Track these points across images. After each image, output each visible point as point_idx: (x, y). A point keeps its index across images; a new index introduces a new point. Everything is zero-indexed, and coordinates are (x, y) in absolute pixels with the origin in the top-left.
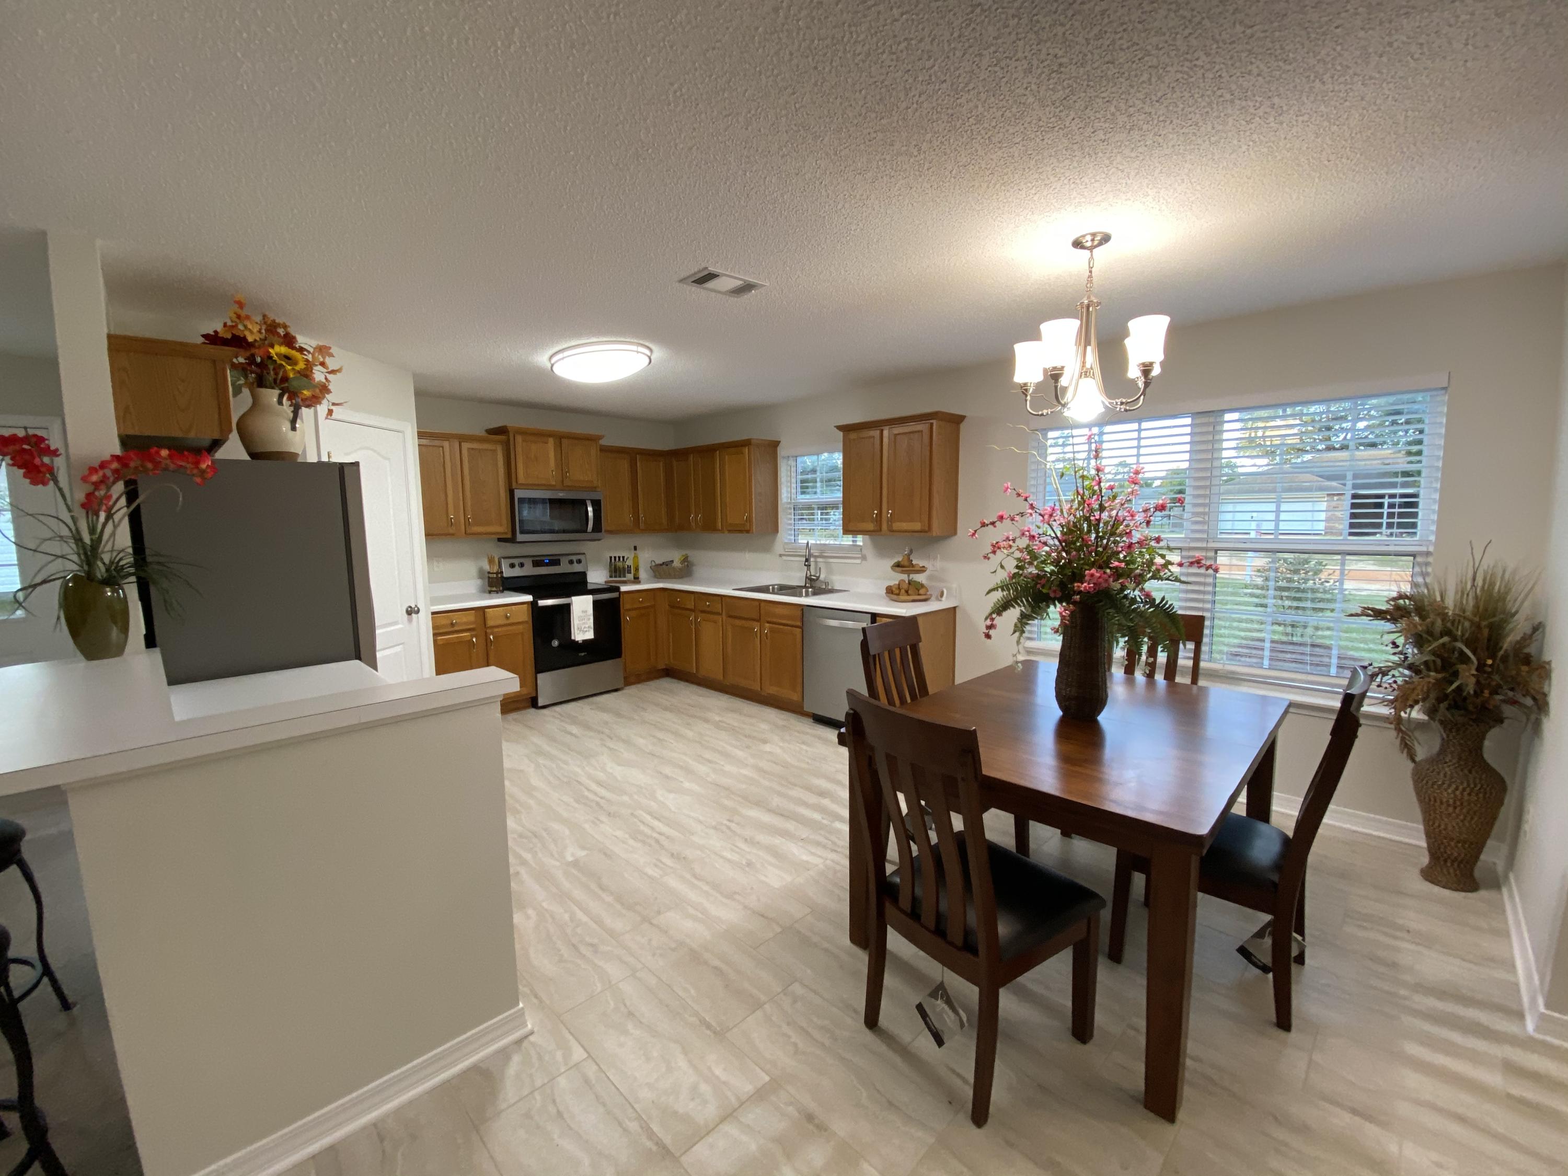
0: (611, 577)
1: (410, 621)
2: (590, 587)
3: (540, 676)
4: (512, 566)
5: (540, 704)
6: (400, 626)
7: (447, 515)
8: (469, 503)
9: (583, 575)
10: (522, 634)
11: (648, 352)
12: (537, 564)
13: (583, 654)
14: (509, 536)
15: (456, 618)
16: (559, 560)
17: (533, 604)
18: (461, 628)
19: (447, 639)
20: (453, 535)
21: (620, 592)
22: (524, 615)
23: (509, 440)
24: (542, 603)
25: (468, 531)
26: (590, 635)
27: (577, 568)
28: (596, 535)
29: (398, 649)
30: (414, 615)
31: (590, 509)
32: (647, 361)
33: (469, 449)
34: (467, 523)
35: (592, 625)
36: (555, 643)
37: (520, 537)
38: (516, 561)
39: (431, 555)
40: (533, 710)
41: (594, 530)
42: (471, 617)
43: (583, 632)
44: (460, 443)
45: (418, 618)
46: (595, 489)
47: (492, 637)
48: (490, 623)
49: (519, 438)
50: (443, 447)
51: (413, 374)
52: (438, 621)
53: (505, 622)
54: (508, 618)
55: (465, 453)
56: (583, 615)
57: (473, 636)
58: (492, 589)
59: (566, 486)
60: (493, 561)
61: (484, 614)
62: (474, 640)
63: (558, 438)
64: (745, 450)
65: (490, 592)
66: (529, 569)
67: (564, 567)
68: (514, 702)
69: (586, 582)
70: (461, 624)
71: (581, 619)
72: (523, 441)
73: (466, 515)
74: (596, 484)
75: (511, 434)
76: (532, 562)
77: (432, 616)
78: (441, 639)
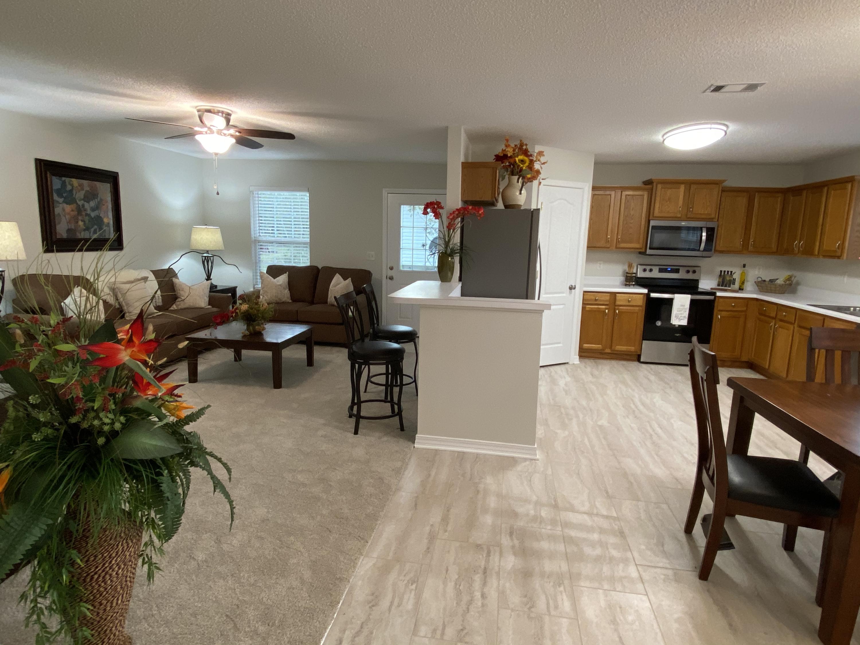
0: (718, 285)
1: (570, 293)
2: (699, 290)
3: (644, 342)
4: (645, 270)
5: (642, 360)
6: (564, 295)
7: (607, 236)
8: (621, 228)
9: (697, 281)
10: (637, 313)
11: (725, 128)
12: (661, 271)
13: (678, 335)
14: (643, 250)
15: (599, 297)
16: (679, 269)
17: (648, 295)
18: (601, 303)
19: (592, 308)
20: (609, 248)
21: (715, 297)
22: (640, 302)
23: (652, 189)
24: (653, 295)
25: (618, 246)
26: (684, 322)
27: (690, 276)
28: (705, 254)
29: (562, 306)
30: (573, 291)
31: (704, 234)
32: (724, 133)
33: (626, 195)
34: (618, 242)
35: (687, 316)
36: (659, 323)
37: (649, 251)
38: (648, 268)
39: (589, 260)
40: (636, 363)
41: (704, 250)
42: (607, 297)
43: (680, 320)
44: (622, 192)
45: (575, 292)
46: (711, 220)
47: (617, 311)
48: (618, 303)
49: (660, 186)
50: (610, 195)
51: (596, 155)
52: (588, 296)
53: (627, 304)
54: (629, 301)
55: (623, 197)
56: (682, 307)
57: (606, 309)
58: (628, 283)
59: (689, 218)
60: (630, 266)
61: (615, 296)
62: (607, 311)
63: (689, 184)
64: (849, 186)
65: (626, 285)
66: (656, 274)
67: (681, 275)
68: (626, 354)
69: (697, 287)
70: (601, 300)
71: (680, 311)
72: (662, 188)
73: (617, 236)
74: (713, 216)
75: (655, 184)
76: (660, 269)
77: (585, 293)
78: (589, 307)
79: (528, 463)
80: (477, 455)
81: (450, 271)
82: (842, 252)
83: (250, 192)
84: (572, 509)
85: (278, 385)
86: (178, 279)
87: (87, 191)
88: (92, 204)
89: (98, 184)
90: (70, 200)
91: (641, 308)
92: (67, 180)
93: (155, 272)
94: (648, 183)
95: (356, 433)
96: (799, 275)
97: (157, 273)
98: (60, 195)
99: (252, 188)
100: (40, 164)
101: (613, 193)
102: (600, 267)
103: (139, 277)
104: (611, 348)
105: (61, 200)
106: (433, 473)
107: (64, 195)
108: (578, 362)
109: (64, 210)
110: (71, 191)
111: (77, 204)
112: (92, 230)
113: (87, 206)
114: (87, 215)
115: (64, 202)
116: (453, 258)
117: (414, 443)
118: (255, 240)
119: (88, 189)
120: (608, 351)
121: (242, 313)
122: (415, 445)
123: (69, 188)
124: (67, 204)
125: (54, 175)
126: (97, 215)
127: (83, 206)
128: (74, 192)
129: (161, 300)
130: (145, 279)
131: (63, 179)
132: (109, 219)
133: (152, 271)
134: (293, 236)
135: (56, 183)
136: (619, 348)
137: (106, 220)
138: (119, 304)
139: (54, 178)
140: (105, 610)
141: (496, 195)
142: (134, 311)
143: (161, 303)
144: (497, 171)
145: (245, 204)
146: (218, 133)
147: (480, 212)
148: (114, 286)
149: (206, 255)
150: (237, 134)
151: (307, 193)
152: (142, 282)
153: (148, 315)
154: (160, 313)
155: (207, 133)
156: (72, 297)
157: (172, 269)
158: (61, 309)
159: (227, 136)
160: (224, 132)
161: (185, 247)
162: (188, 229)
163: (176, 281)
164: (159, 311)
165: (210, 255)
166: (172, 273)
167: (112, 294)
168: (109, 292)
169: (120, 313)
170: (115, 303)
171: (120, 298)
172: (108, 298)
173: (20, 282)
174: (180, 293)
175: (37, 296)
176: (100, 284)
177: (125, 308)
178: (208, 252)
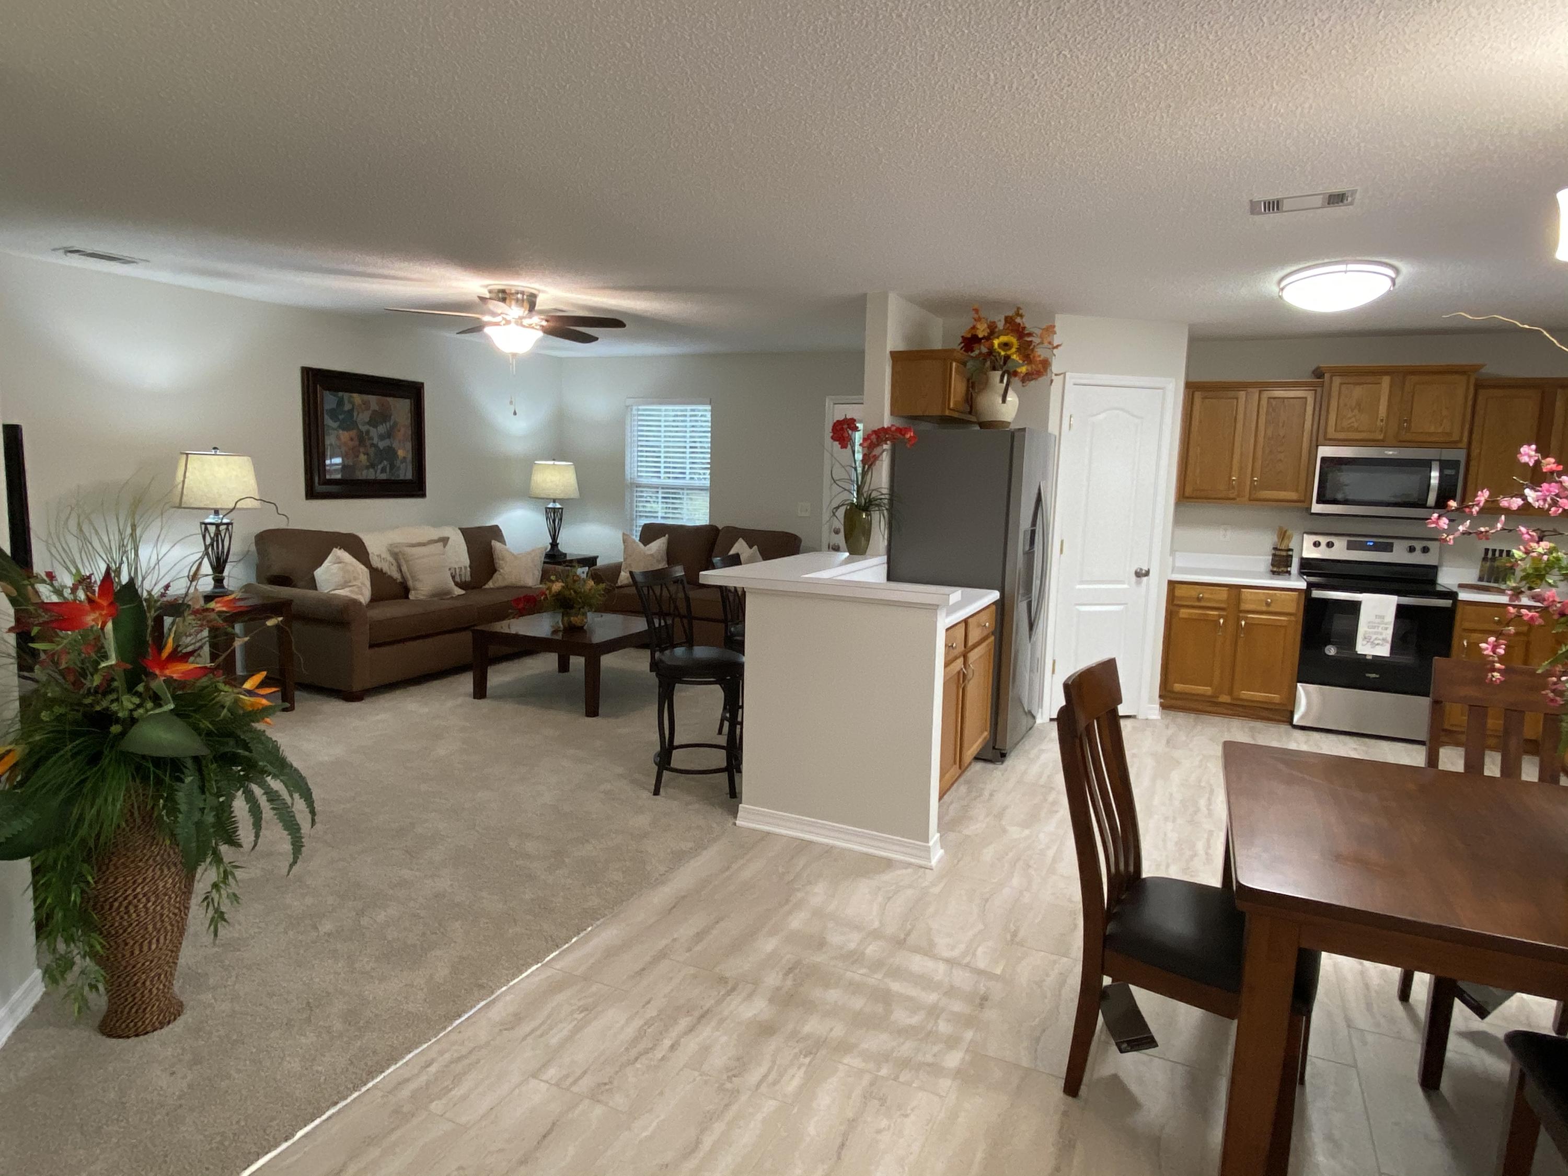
0: (1481, 579)
1: (1138, 583)
3: (1300, 685)
4: (1317, 544)
5: (1295, 723)
6: (1125, 586)
7: (1230, 477)
8: (1259, 463)
9: (1434, 569)
10: (1285, 627)
12: (1351, 546)
13: (1374, 675)
15: (1206, 594)
16: (1391, 545)
17: (1307, 593)
18: (1209, 605)
19: (1190, 614)
20: (1234, 499)
21: (1458, 601)
22: (1293, 605)
23: (1323, 386)
24: (1320, 593)
25: (1255, 497)
26: (1384, 651)
27: (1417, 558)
29: (1119, 607)
30: (1145, 579)
31: (1435, 474)
33: (1269, 398)
34: (1253, 488)
35: (1389, 638)
36: (1331, 651)
38: (1325, 540)
39: (1179, 520)
40: (1285, 728)
41: (1437, 506)
42: (1223, 594)
43: (1374, 645)
44: (1260, 391)
45: (1148, 584)
46: (1453, 445)
47: (1243, 623)
48: (1245, 606)
49: (1337, 381)
50: (1237, 399)
51: (1189, 325)
52: (1180, 592)
53: (1264, 608)
54: (1268, 604)
55: (1264, 402)
56: (1378, 620)
57: (1220, 617)
58: (1275, 569)
59: (1400, 441)
60: (1283, 535)
61: (1239, 594)
62: (1222, 621)
63: (1400, 375)
65: (1273, 572)
66: (1340, 551)
67: (1399, 555)
68: (1267, 709)
69: (1433, 582)
70: (1209, 600)
71: (1374, 627)
72: (1341, 384)
73: (1252, 477)
74: (1455, 437)
75: (1327, 376)
76: (1349, 542)
77: (1172, 584)
78: (1184, 613)
79: (910, 871)
80: (828, 851)
81: (864, 535)
83: (627, 407)
84: (928, 951)
85: (592, 711)
86: (504, 542)
87: (374, 411)
88: (382, 429)
89: (390, 399)
90: (348, 423)
91: (1293, 618)
92: (346, 395)
93: (466, 532)
94: (1319, 373)
95: (656, 792)
97: (469, 535)
98: (334, 417)
99: (629, 402)
100: (308, 374)
101: (1242, 394)
102: (1225, 536)
103: (436, 538)
104: (1230, 693)
105: (335, 425)
106: (735, 867)
107: (341, 417)
108: (1159, 717)
109: (338, 438)
110: (351, 411)
111: (358, 429)
112: (380, 467)
113: (374, 432)
114: (373, 445)
115: (339, 427)
116: (870, 515)
117: (736, 817)
118: (631, 484)
119: (377, 408)
120: (1225, 698)
121: (554, 596)
122: (737, 822)
123: (347, 407)
124: (344, 429)
125: (329, 390)
126: (388, 446)
127: (368, 432)
128: (355, 414)
129: (469, 573)
130: (444, 541)
131: (340, 394)
132: (404, 452)
133: (460, 529)
134: (688, 476)
135: (329, 400)
136: (1246, 694)
137: (401, 453)
138: (403, 577)
139: (326, 393)
140: (132, 953)
141: (952, 405)
142: (422, 588)
143: (468, 578)
144: (954, 364)
145: (619, 424)
146: (517, 323)
147: (908, 436)
148: (396, 550)
149: (551, 505)
150: (544, 323)
151: (709, 408)
152: (440, 544)
153: (442, 594)
154: (463, 592)
155: (497, 324)
156: (326, 563)
157: (497, 526)
158: (313, 580)
159: (530, 326)
160: (526, 322)
161: (526, 495)
162: (528, 465)
163: (496, 544)
164: (463, 589)
165: (558, 506)
166: (495, 532)
167: (394, 562)
168: (390, 558)
169: (403, 590)
170: (396, 575)
171: (404, 568)
172: (385, 567)
173: (265, 539)
174: (499, 563)
175: (280, 562)
176: (376, 545)
177: (410, 583)
178: (554, 501)
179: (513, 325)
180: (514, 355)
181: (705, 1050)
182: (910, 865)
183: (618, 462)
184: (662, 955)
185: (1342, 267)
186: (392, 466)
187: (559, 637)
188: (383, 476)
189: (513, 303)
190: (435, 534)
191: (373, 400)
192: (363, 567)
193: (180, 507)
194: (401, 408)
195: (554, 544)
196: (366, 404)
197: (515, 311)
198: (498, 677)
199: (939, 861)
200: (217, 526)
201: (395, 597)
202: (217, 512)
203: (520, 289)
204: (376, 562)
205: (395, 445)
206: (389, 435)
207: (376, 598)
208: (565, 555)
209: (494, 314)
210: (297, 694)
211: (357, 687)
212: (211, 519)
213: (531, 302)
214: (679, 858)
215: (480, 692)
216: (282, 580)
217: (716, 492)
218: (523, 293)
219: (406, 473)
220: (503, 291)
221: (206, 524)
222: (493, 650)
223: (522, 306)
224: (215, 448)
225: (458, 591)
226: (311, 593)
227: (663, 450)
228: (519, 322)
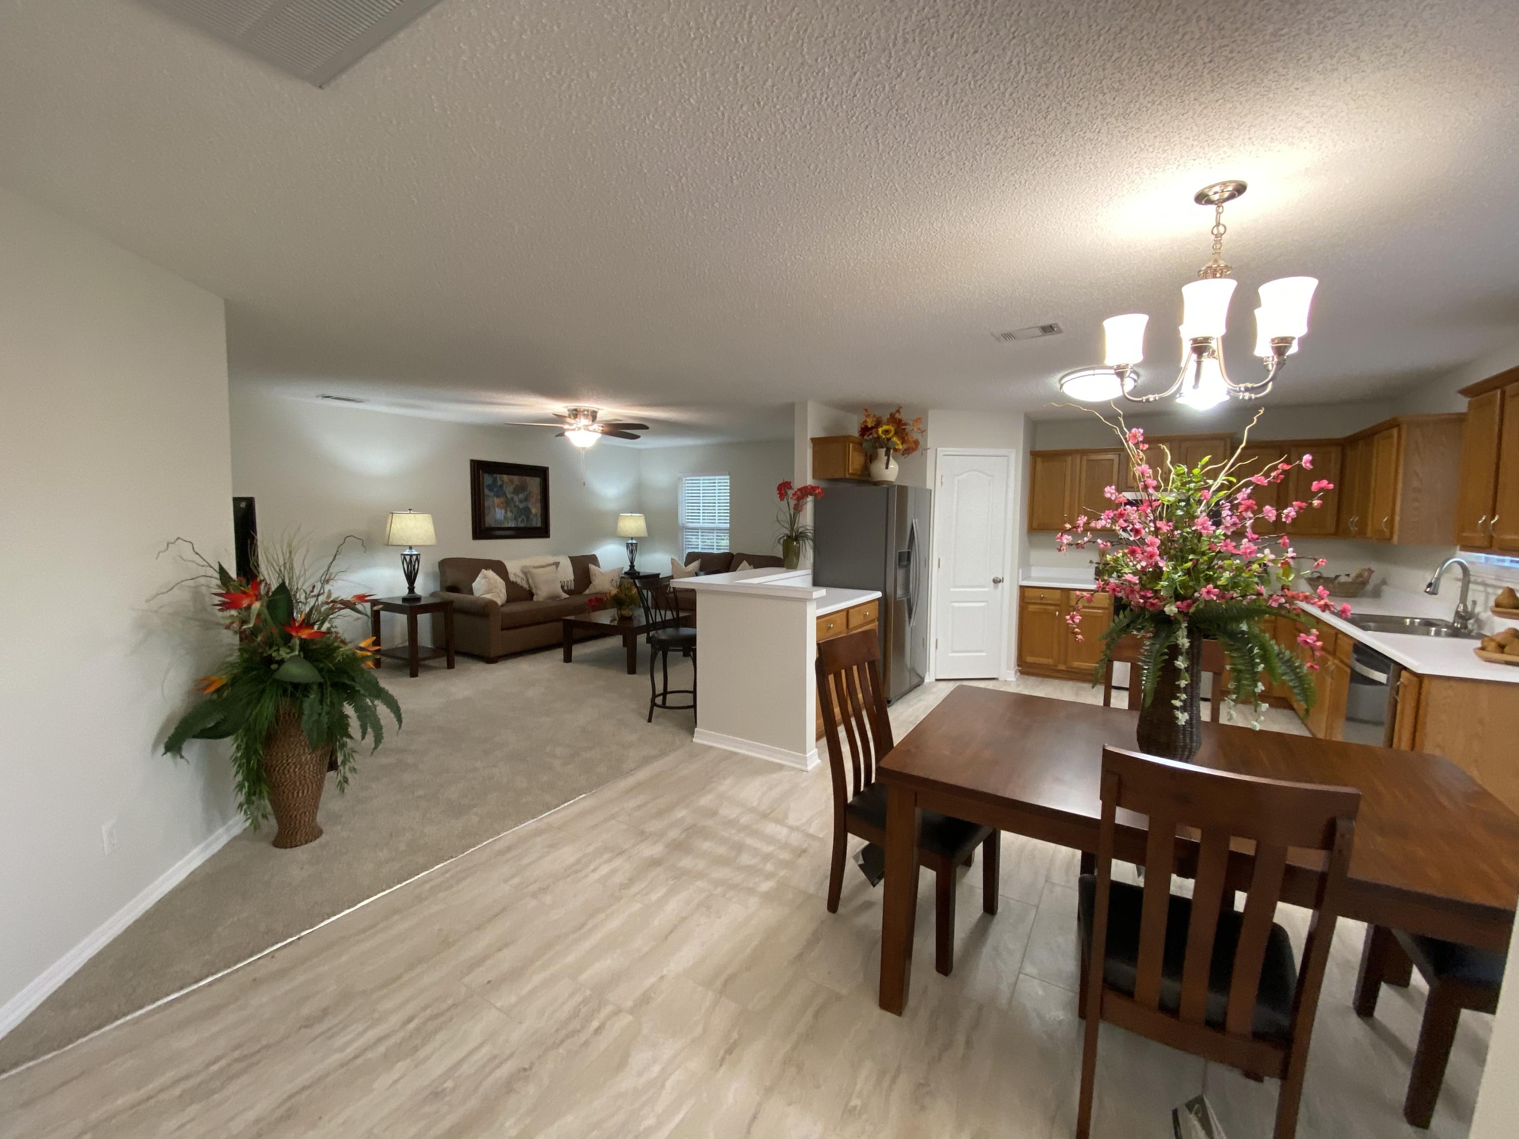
1: (996, 588)
6: (987, 589)
7: (1064, 515)
8: (1083, 504)
10: (1102, 617)
15: (1046, 594)
18: (1049, 602)
19: (1035, 609)
29: (983, 604)
30: (1000, 584)
33: (1089, 461)
42: (1058, 595)
44: (1081, 456)
45: (1003, 587)
48: (1073, 603)
50: (1065, 462)
51: (1025, 414)
52: (1029, 593)
55: (1085, 464)
57: (1057, 610)
58: (1097, 577)
61: (1070, 594)
62: (1057, 613)
63: (1177, 442)
64: (1395, 432)
65: (1093, 579)
68: (1090, 674)
70: (1048, 599)
77: (1022, 588)
78: (1032, 608)
79: (792, 772)
80: (746, 758)
81: (795, 556)
82: (1392, 533)
83: (679, 479)
84: (781, 822)
85: (631, 671)
86: (598, 565)
87: (517, 485)
88: (521, 496)
89: (528, 478)
90: (500, 492)
91: (1107, 611)
92: (498, 476)
93: (573, 559)
96: (1379, 569)
97: (575, 560)
98: (491, 490)
99: (680, 475)
100: (475, 464)
101: (1069, 459)
103: (552, 562)
104: (1065, 663)
105: (492, 494)
106: (681, 767)
107: (495, 489)
108: (1016, 680)
109: (493, 502)
110: (501, 486)
111: (506, 497)
112: (520, 520)
113: (516, 498)
114: (515, 506)
115: (494, 495)
116: (800, 543)
117: (691, 737)
118: (682, 527)
119: (518, 483)
120: (1062, 667)
121: (612, 598)
122: (691, 739)
123: (499, 483)
124: (497, 497)
125: (488, 473)
126: (526, 507)
127: (512, 499)
128: (505, 487)
129: (573, 585)
130: (557, 564)
131: (495, 475)
132: (535, 510)
133: (570, 558)
134: (717, 521)
135: (487, 479)
136: (1076, 664)
137: (534, 511)
138: (529, 587)
139: (486, 475)
141: (850, 471)
142: (542, 594)
143: (573, 588)
144: (851, 445)
145: (674, 490)
146: (585, 429)
147: (817, 492)
148: (526, 570)
149: (630, 541)
150: (601, 428)
151: (728, 477)
152: (554, 566)
153: (554, 597)
154: (568, 596)
155: (574, 430)
156: (478, 579)
157: (594, 555)
158: (472, 589)
159: (594, 431)
160: (591, 428)
161: (613, 534)
162: (616, 516)
163: (592, 567)
164: (568, 594)
165: (634, 542)
166: (594, 559)
167: (524, 577)
168: (521, 575)
169: (530, 595)
170: (526, 586)
171: (531, 581)
172: (519, 581)
173: (444, 564)
174: (593, 578)
175: (454, 577)
176: (514, 568)
177: (534, 591)
178: (632, 539)
179: (582, 430)
180: (584, 449)
181: (614, 872)
182: (794, 769)
183: (673, 513)
184: (613, 817)
185: (1091, 372)
186: (528, 518)
187: (616, 623)
188: (522, 525)
189: (582, 417)
190: (551, 559)
191: (516, 478)
192: (501, 581)
193: (387, 545)
194: (534, 483)
195: (632, 566)
196: (512, 481)
197: (583, 421)
198: (578, 650)
199: (814, 768)
200: (411, 556)
201: (526, 599)
202: (411, 548)
203: (586, 408)
204: (512, 578)
205: (530, 506)
206: (526, 499)
207: (510, 600)
208: (639, 573)
209: (571, 424)
210: (457, 658)
211: (493, 654)
212: (407, 552)
213: (594, 416)
214: (647, 760)
215: (568, 659)
216: (453, 589)
217: (733, 532)
218: (588, 411)
219: (537, 523)
220: (576, 410)
221: (405, 555)
222: (578, 632)
223: (587, 418)
224: (410, 510)
225: (565, 596)
226: (469, 597)
227: (701, 505)
228: (586, 428)
